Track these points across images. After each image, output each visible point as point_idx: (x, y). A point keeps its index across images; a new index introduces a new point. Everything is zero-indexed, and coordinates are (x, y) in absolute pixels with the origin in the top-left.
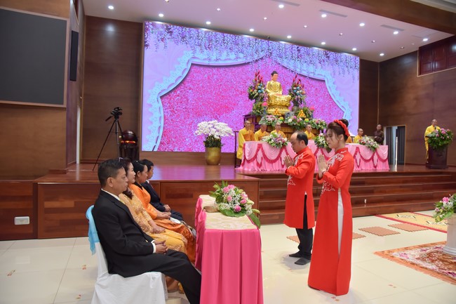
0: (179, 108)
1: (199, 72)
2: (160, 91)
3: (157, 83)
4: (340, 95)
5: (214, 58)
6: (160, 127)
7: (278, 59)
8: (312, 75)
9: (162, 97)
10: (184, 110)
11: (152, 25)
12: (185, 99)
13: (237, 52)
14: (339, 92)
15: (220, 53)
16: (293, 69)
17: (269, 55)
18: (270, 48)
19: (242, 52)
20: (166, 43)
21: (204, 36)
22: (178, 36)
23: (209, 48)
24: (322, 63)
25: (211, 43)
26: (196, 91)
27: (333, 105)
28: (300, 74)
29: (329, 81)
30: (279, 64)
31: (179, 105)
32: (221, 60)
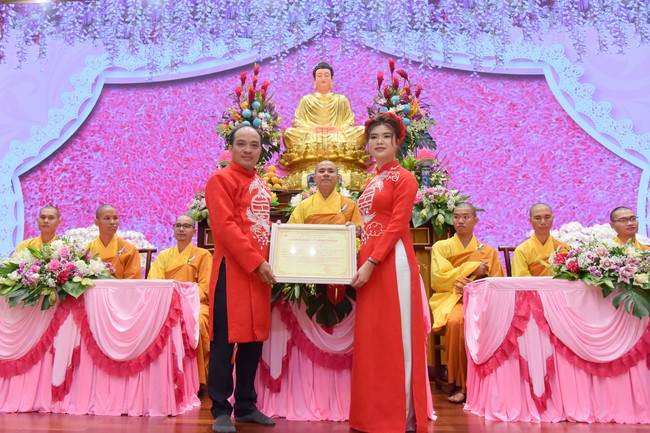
0: (64, 202)
1: (124, 103)
2: (20, 162)
3: (14, 144)
4: (614, 114)
5: (167, 61)
7: (365, 35)
8: (489, 66)
9: (22, 178)
10: (79, 206)
11: (15, 9)
12: (83, 178)
13: (232, 36)
14: (607, 105)
15: (184, 48)
16: (419, 57)
17: (332, 31)
18: (337, 9)
19: (247, 35)
20: (45, 44)
21: (139, 12)
22: (74, 23)
23: (152, 39)
24: (526, 24)
25: (158, 28)
26: (114, 152)
27: (590, 150)
28: (444, 69)
29: (562, 76)
30: (369, 48)
31: (65, 194)
32: (186, 64)
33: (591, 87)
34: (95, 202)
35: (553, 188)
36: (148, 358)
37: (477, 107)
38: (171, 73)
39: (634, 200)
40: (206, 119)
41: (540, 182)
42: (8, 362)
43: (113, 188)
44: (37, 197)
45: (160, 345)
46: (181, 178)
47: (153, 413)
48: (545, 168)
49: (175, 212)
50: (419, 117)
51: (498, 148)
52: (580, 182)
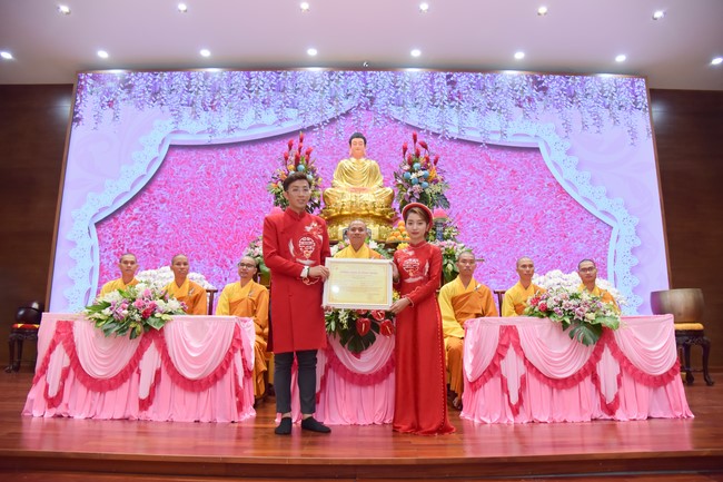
0: (135, 247)
1: (187, 161)
2: (96, 211)
3: (90, 195)
4: (592, 181)
5: (225, 126)
7: (394, 109)
8: (496, 139)
9: (98, 225)
10: (146, 250)
11: (93, 78)
12: (151, 226)
13: (281, 107)
14: (587, 174)
15: (239, 114)
16: (438, 130)
17: (366, 105)
18: (370, 86)
19: (294, 106)
20: (119, 109)
21: (201, 83)
22: (144, 91)
23: (212, 107)
24: (526, 105)
25: (217, 97)
26: (178, 204)
27: (574, 210)
28: (458, 140)
29: (553, 149)
30: (397, 121)
31: (135, 240)
32: (241, 129)
33: (575, 159)
35: (544, 241)
36: (216, 377)
37: (485, 172)
38: (228, 137)
39: (606, 251)
40: (257, 176)
41: (534, 236)
42: (103, 381)
43: (177, 235)
44: (110, 241)
45: (225, 367)
46: (235, 227)
47: (219, 420)
48: (538, 224)
49: (230, 257)
50: (436, 181)
51: (501, 207)
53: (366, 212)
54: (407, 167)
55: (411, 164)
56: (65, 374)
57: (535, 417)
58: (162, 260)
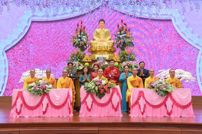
0: (21, 60)
1: (39, 27)
3: (2, 40)
4: (192, 32)
5: (52, 14)
6: (5, 76)
7: (115, 6)
8: (154, 17)
9: (6, 51)
10: (26, 61)
12: (27, 52)
13: (73, 5)
14: (191, 29)
15: (57, 9)
16: (132, 14)
17: (105, 5)
19: (78, 5)
20: (9, 6)
23: (46, 6)
24: (167, 2)
25: (48, 2)
26: (37, 44)
27: (184, 44)
28: (140, 18)
29: (177, 20)
30: (116, 11)
31: (21, 57)
32: (58, 15)
33: (186, 23)
34: (31, 59)
35: (171, 56)
37: (149, 30)
38: (54, 18)
39: (196, 59)
40: (65, 33)
41: (167, 54)
43: (37, 55)
44: (12, 58)
45: (66, 102)
46: (58, 52)
47: (65, 116)
48: (169, 49)
49: (57, 63)
50: (129, 38)
51: (155, 43)
52: (180, 54)
53: (105, 50)
54: (119, 33)
55: (120, 31)
56: (21, 106)
57: (148, 115)
58: (32, 64)
